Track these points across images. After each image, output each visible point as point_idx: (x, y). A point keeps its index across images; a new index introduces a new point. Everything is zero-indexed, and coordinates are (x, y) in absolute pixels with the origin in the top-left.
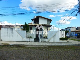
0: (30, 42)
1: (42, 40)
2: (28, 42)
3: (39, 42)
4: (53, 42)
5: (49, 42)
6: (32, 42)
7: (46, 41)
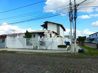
0: (29, 49)
1: (40, 47)
2: (27, 49)
3: (37, 49)
4: (50, 49)
5: (46, 49)
6: (31, 49)
7: (44, 49)
